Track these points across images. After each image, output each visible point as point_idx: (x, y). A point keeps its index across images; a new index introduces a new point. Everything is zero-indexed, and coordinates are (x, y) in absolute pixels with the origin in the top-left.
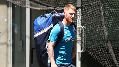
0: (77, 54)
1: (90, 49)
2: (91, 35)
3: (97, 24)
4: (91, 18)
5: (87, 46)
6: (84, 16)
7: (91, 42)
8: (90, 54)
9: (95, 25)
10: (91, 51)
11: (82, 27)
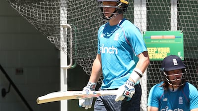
0: (62, 71)
1: (84, 63)
2: (87, 40)
3: (97, 21)
4: (86, 10)
5: (80, 57)
6: (78, 5)
7: (86, 50)
8: (86, 71)
9: (94, 22)
10: (86, 67)
11: (69, 25)
